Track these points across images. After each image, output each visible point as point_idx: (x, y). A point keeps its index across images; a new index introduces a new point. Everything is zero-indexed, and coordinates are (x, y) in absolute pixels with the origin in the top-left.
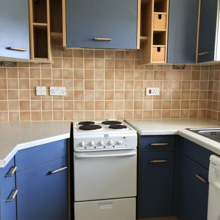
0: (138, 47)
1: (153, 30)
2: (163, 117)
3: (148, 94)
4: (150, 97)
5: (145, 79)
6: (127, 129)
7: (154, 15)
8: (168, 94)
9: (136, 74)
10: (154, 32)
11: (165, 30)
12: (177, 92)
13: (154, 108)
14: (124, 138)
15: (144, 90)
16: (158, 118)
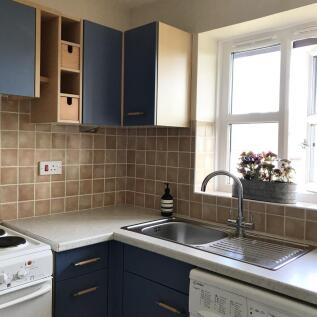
0: (38, 95)
1: (60, 69)
2: (67, 210)
3: (43, 172)
4: (46, 178)
5: (38, 146)
6: (27, 243)
7: (62, 45)
8: (74, 171)
9: (21, 139)
10: (63, 72)
11: (77, 71)
12: (86, 167)
13: (53, 196)
14: (29, 263)
15: (36, 166)
16: (59, 211)
